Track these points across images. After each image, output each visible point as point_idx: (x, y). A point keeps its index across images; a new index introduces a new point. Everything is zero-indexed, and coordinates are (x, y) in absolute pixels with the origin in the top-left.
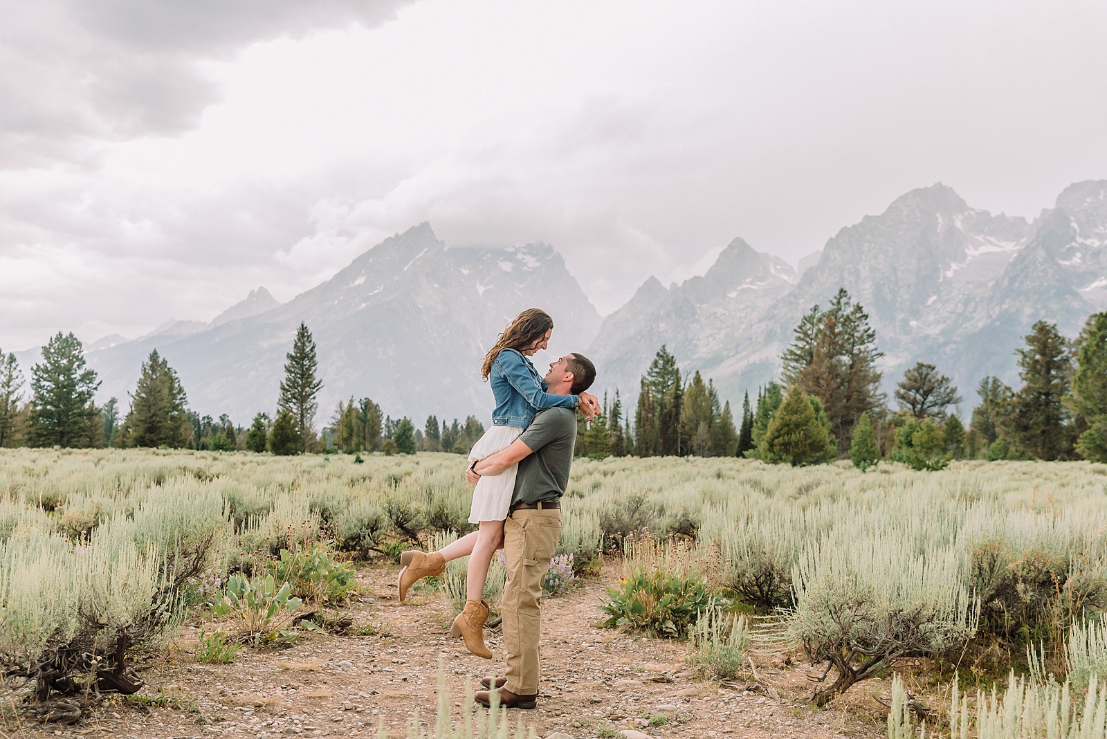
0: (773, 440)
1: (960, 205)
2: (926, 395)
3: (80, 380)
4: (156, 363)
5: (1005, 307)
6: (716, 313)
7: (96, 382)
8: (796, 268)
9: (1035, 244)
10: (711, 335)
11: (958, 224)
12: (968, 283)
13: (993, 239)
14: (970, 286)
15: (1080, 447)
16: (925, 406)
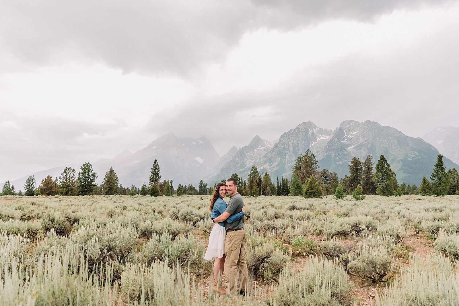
0: (307, 191)
1: (315, 127)
2: (326, 177)
3: (92, 176)
4: (112, 171)
5: (327, 153)
6: (251, 156)
7: (96, 176)
8: (272, 144)
9: (335, 137)
10: (250, 161)
11: (315, 132)
12: (318, 147)
13: (324, 136)
14: (318, 148)
15: (377, 192)
16: (326, 181)
